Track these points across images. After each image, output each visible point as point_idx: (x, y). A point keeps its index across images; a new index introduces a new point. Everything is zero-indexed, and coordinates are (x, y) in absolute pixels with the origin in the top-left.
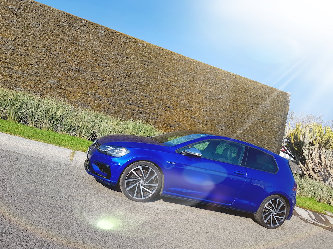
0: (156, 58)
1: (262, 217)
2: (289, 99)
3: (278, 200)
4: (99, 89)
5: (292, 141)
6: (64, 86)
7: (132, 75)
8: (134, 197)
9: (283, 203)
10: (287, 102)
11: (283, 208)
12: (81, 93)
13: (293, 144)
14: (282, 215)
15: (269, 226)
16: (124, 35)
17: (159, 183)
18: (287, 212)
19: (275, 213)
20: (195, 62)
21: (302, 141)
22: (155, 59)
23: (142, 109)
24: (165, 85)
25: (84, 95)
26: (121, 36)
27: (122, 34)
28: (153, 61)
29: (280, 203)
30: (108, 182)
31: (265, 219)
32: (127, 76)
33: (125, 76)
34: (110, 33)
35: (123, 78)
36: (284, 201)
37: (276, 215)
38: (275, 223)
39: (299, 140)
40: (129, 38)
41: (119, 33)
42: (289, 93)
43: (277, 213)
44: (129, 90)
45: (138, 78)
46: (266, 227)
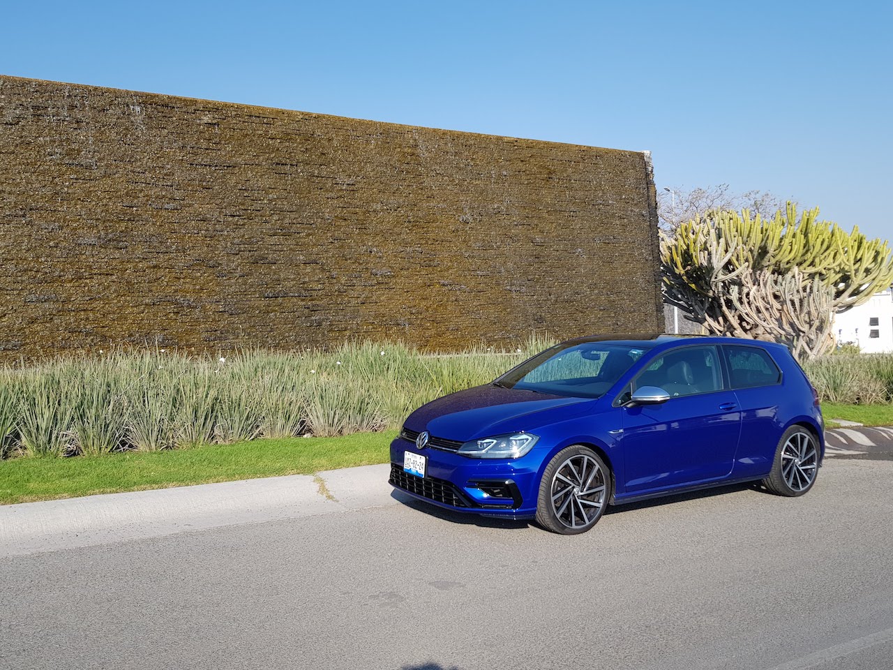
0: (308, 147)
1: (781, 477)
2: (650, 169)
3: (799, 434)
4: (179, 279)
5: (680, 270)
6: (78, 299)
7: (259, 213)
8: (574, 526)
9: (807, 437)
10: (647, 175)
11: (810, 447)
12: (132, 307)
13: (684, 278)
14: (810, 461)
15: (796, 492)
16: (202, 102)
17: (607, 482)
18: (817, 451)
19: (800, 463)
20: (411, 130)
21: (705, 264)
22: (306, 149)
23: (312, 300)
24: (354, 217)
25: (144, 310)
26: (193, 107)
27: (194, 102)
28: (300, 157)
29: (803, 438)
30: (513, 513)
31: (788, 480)
32: (246, 221)
33: (241, 222)
34: (158, 107)
35: (236, 228)
36: (809, 433)
37: (803, 465)
38: (804, 481)
39: (697, 266)
40: (216, 108)
41: (185, 100)
42: (647, 152)
43: (803, 460)
44: (263, 258)
45: (276, 217)
46: (792, 495)
